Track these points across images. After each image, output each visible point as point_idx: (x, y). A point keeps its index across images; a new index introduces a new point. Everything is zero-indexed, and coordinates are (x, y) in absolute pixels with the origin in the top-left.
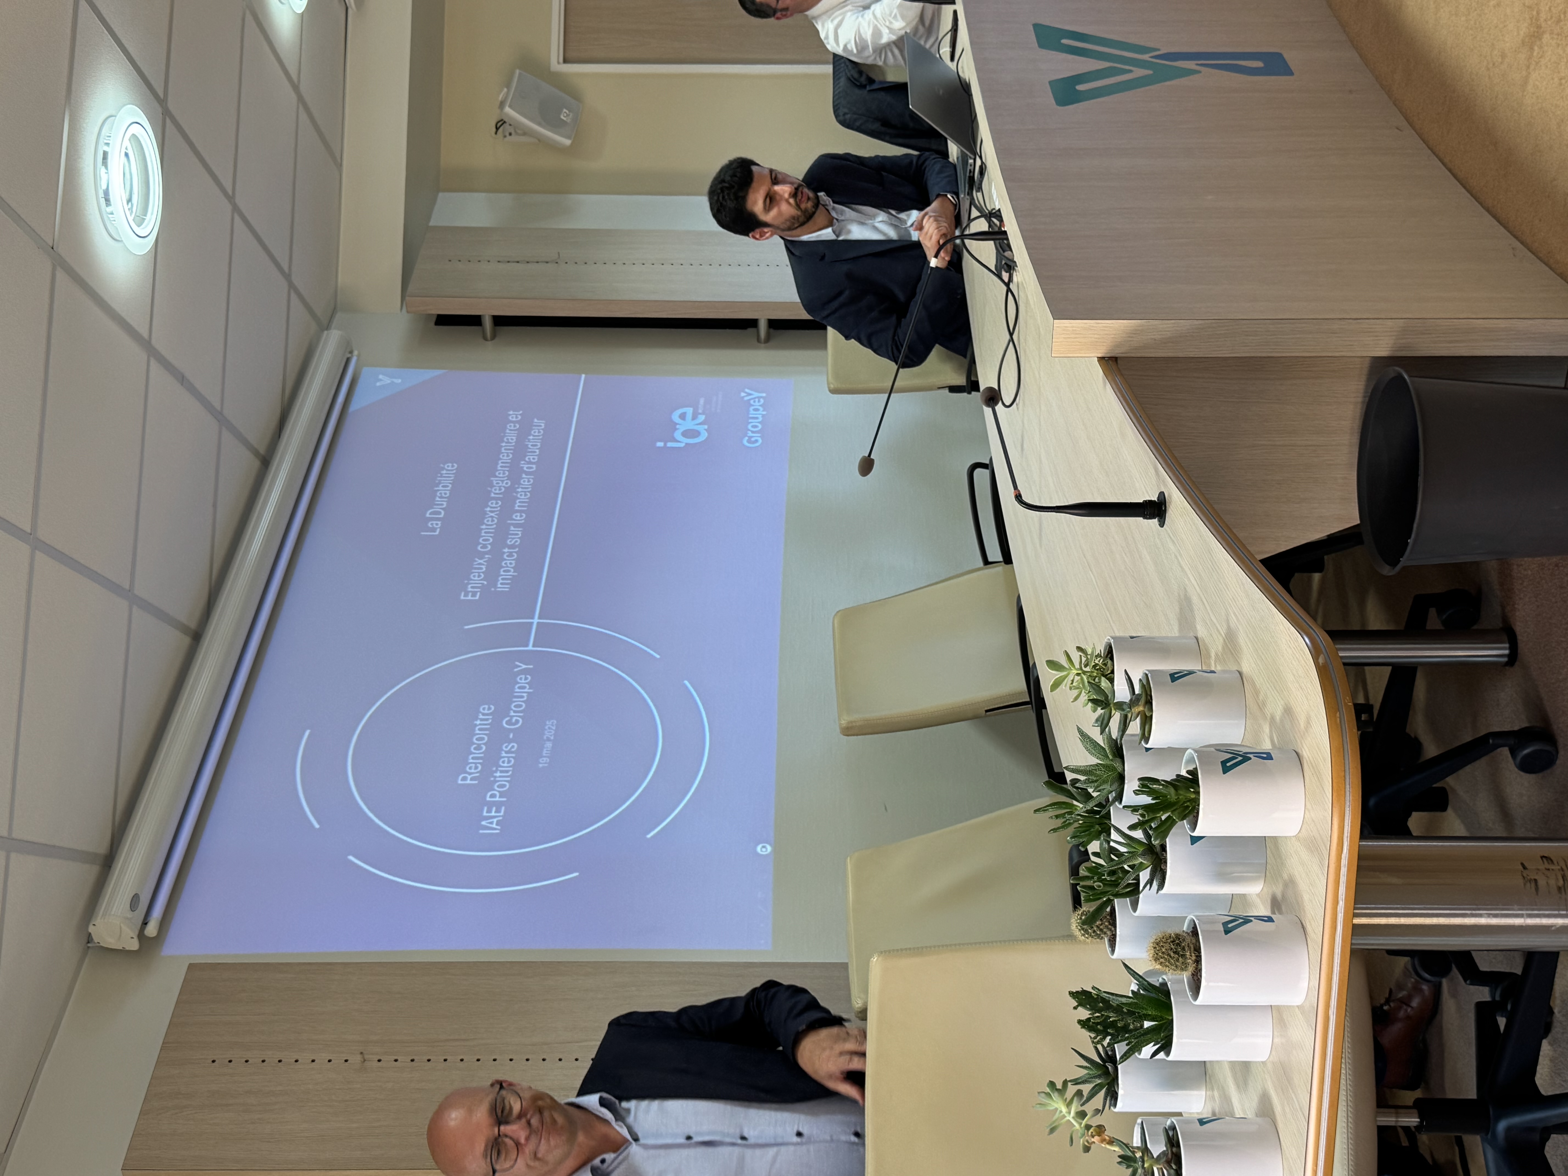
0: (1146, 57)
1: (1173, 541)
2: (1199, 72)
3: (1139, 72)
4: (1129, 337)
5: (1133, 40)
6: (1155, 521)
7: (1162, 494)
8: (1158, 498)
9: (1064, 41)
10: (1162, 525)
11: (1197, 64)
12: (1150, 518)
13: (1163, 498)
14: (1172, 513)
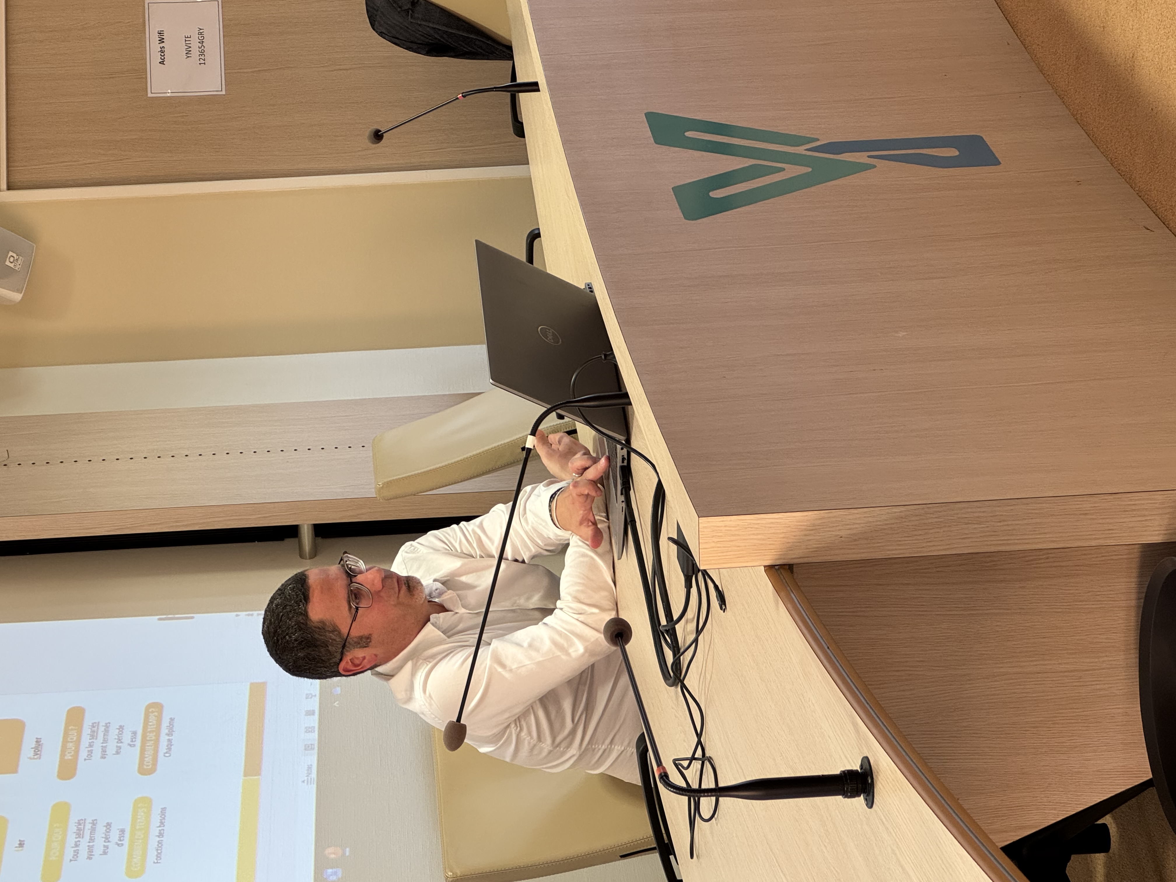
0: (801, 150)
1: (887, 829)
2: (875, 167)
3: (792, 171)
4: (806, 535)
5: (782, 128)
6: (860, 801)
7: (866, 760)
8: (862, 767)
9: (688, 134)
10: (870, 804)
11: (869, 157)
12: (854, 797)
13: (868, 767)
14: (882, 788)
